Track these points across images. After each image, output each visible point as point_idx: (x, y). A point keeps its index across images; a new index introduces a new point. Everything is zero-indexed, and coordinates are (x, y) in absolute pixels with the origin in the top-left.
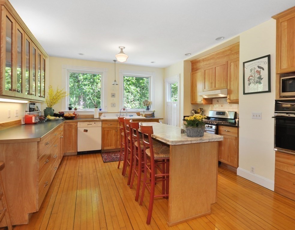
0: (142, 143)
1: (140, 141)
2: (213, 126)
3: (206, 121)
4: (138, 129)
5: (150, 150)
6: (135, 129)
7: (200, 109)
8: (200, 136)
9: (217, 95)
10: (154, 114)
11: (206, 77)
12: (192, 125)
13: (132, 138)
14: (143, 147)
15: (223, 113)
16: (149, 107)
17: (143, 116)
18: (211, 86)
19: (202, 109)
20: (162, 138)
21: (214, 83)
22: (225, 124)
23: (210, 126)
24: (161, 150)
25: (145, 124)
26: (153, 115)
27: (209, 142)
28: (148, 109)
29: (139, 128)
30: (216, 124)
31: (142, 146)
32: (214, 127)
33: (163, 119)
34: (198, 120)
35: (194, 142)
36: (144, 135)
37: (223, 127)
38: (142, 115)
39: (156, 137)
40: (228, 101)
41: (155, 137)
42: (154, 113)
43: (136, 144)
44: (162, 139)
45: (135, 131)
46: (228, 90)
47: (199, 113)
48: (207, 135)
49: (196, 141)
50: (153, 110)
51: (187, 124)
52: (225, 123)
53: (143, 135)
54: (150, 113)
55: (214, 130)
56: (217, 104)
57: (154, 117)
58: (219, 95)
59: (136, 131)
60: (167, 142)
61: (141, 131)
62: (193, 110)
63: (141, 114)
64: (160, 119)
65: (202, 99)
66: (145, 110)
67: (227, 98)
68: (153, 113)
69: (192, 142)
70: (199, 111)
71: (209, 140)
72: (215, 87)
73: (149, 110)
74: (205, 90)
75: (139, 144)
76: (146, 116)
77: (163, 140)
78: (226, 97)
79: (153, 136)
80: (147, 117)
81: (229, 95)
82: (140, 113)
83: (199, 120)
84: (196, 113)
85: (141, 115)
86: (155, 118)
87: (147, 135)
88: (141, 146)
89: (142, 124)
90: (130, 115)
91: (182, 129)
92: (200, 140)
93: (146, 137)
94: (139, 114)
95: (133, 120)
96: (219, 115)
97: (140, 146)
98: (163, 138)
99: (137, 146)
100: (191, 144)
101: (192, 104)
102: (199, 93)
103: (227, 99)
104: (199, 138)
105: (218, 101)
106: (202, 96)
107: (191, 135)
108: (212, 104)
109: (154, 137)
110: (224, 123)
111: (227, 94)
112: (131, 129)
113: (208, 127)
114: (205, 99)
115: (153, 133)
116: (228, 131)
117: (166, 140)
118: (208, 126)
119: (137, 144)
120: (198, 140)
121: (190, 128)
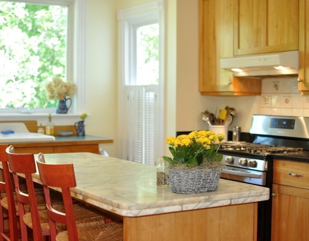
0: (44, 216)
1: (40, 212)
2: (257, 161)
3: (240, 147)
4: (33, 174)
5: (69, 234)
6: (23, 175)
7: (227, 108)
8: (206, 189)
9: (271, 68)
10: (83, 126)
11: (241, 13)
12: (186, 160)
13: (12, 203)
14: (48, 227)
15: (289, 123)
16: (68, 103)
17: (48, 131)
18: (257, 42)
19: (233, 109)
20: (101, 198)
21: (265, 31)
22: (292, 153)
23: (251, 162)
24: (101, 233)
25: (52, 159)
26: (79, 129)
27: (230, 205)
28: (63, 108)
29: (36, 172)
30: (268, 156)
31: (45, 227)
32: (261, 165)
33: (111, 141)
34: (200, 146)
35: (191, 207)
36: (52, 191)
37: (284, 165)
38: (44, 128)
39: (86, 197)
40: (301, 86)
41: (84, 196)
42: (82, 122)
43: (27, 219)
44: (102, 201)
45: (22, 181)
46: (300, 54)
47: (223, 121)
48: (227, 187)
49: (195, 204)
50: (81, 113)
51: (172, 157)
52: (293, 151)
53: (47, 193)
54: (71, 122)
55: (260, 174)
56: (274, 93)
57: (84, 135)
58: (276, 68)
59: (28, 182)
60: (115, 209)
61: (41, 180)
62: (206, 113)
63: (41, 127)
64: (103, 142)
65: (232, 80)
66: (54, 114)
67: (298, 79)
68: (79, 123)
69: (184, 206)
70: (223, 116)
71: (231, 200)
72: (267, 45)
73: (69, 114)
74: (240, 52)
75: (36, 219)
76: (57, 132)
77: (106, 204)
78: (296, 76)
79: (76, 193)
80: (60, 136)
81: (302, 70)
82: (35, 123)
83: (205, 146)
84: (215, 121)
85: (40, 130)
86: (87, 139)
87: (60, 190)
88: (42, 225)
89: (43, 160)
90: (4, 130)
91: (160, 171)
92: (207, 200)
93: (56, 197)
94: (32, 126)
95: (18, 146)
96: (278, 127)
97: (40, 226)
98: (103, 197)
99: (30, 225)
100: (182, 211)
101: (203, 93)
102: (221, 60)
103: (297, 82)
104: (203, 196)
105: (276, 86)
106: (229, 70)
107: (183, 188)
108: (260, 94)
109: (80, 198)
110: (289, 151)
111: (296, 65)
112: (11, 174)
113: (246, 164)
114: (241, 79)
115: (75, 185)
116: (297, 176)
117: (112, 204)
118: (243, 162)
119: (30, 219)
120: (200, 202)
121: (181, 168)
